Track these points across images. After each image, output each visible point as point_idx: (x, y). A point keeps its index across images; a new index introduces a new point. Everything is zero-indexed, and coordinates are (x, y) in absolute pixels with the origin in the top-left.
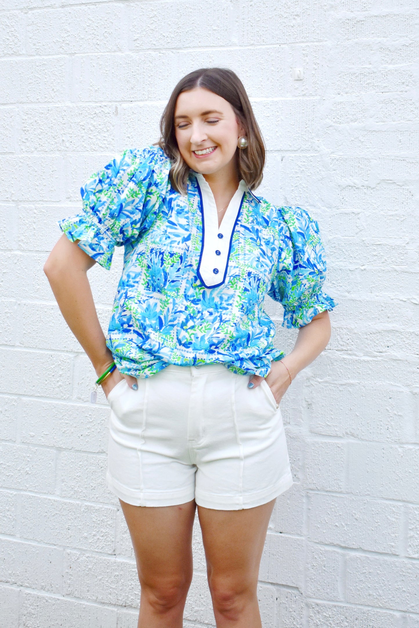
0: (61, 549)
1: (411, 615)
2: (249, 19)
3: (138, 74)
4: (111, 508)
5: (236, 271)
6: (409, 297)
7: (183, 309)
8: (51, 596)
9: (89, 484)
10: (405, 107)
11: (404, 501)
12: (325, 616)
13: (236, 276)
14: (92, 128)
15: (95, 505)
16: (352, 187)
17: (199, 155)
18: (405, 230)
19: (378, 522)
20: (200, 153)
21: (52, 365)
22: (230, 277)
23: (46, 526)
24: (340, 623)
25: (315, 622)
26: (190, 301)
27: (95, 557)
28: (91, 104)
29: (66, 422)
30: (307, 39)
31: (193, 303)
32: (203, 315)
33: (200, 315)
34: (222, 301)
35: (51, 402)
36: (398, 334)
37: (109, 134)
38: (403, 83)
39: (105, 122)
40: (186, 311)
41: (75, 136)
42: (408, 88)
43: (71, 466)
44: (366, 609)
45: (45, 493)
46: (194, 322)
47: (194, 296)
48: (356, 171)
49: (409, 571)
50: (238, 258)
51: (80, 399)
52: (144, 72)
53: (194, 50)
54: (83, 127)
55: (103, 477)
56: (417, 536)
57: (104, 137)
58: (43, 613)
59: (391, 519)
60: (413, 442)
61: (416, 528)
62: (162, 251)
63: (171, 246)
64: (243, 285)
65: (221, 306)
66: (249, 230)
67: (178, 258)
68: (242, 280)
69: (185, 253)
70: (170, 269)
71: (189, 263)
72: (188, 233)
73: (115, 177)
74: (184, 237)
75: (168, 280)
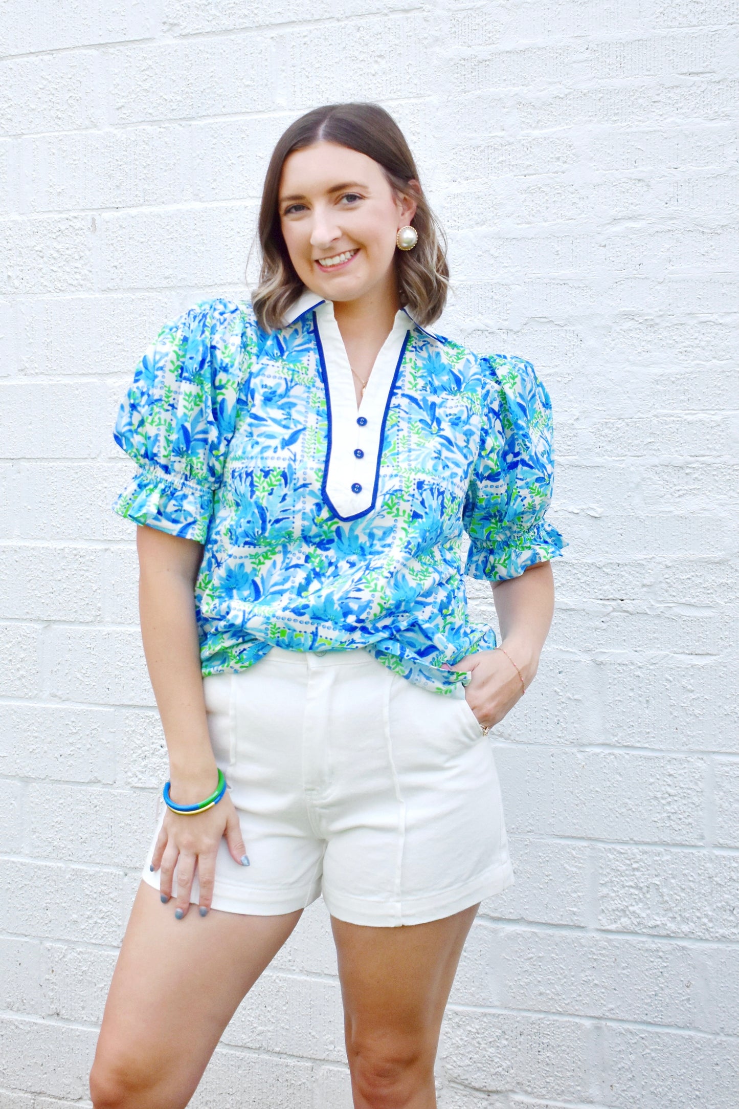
0: (36, 942)
1: (609, 1024)
2: (303, 66)
3: (126, 163)
4: (114, 871)
5: (395, 484)
6: (584, 507)
7: (302, 561)
8: (23, 1019)
9: (77, 834)
10: (563, 197)
11: (590, 839)
12: (470, 1031)
13: (396, 491)
14: (56, 255)
15: (88, 869)
16: (482, 331)
17: (327, 267)
18: (572, 397)
19: (550, 875)
20: (329, 262)
21: (7, 643)
22: (385, 495)
23: (9, 906)
24: (495, 1041)
25: (454, 1041)
26: (314, 544)
27: (91, 953)
28: (51, 215)
29: (36, 734)
30: (399, 94)
31: (321, 549)
32: (339, 569)
33: (332, 568)
34: (373, 540)
35: (9, 703)
36: (567, 568)
37: (83, 263)
38: (558, 159)
39: (76, 243)
40: (306, 564)
41: (29, 268)
42: (565, 166)
43: (47, 807)
44: (535, 1016)
45: (6, 852)
46: (322, 583)
47: (320, 536)
48: (488, 305)
49: (604, 952)
50: (397, 460)
51: (55, 696)
52: (136, 160)
53: (216, 120)
54: (41, 254)
55: (98, 822)
56: (613, 895)
57: (76, 268)
58: (11, 1047)
59: (571, 869)
60: (601, 741)
61: (612, 882)
62: (249, 471)
63: (262, 458)
64: (410, 508)
65: (373, 550)
66: (418, 404)
67: (279, 477)
68: (406, 497)
69: (290, 466)
70: (268, 499)
71: (301, 482)
72: (290, 432)
73: (153, 386)
74: (284, 439)
75: (268, 520)
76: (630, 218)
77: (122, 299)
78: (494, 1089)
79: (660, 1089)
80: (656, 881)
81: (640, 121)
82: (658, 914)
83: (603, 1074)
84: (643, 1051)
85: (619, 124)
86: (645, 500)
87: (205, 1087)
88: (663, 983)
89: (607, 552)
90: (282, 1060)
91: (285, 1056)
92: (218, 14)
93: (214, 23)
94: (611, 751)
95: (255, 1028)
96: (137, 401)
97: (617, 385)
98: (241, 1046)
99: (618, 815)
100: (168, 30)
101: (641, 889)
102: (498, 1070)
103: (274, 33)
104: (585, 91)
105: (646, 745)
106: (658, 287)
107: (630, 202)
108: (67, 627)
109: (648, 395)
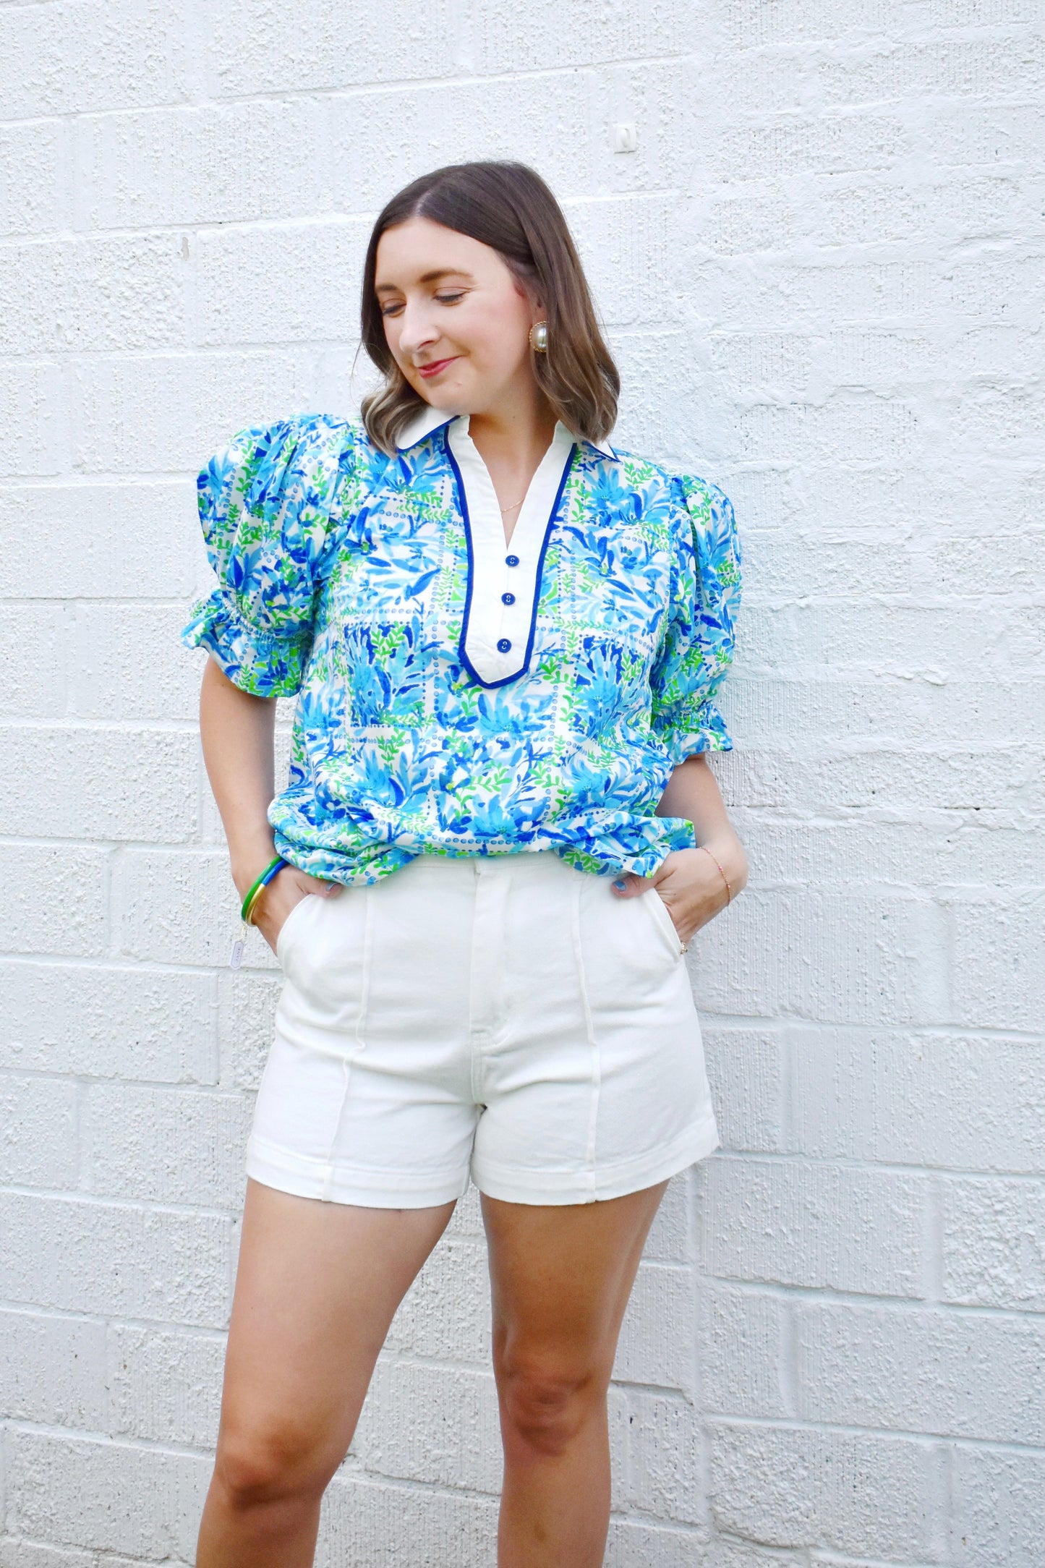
0: (101, 1323)
1: (960, 1444)
2: (499, 10)
3: (233, 156)
4: (218, 1217)
5: (554, 641)
6: (920, 669)
7: (439, 748)
8: (80, 1438)
9: (161, 1160)
10: (888, 205)
11: (930, 1167)
12: (751, 1456)
13: (557, 650)
14: (128, 293)
15: (178, 1212)
16: (767, 406)
18: (901, 506)
19: (870, 1221)
21: (57, 875)
22: (542, 654)
23: (60, 1268)
24: (788, 1470)
25: (727, 1471)
26: (452, 725)
27: (183, 1339)
28: (121, 234)
29: (100, 1011)
30: (642, 51)
31: (460, 728)
32: (488, 751)
33: (480, 751)
34: (528, 712)
35: (59, 965)
36: (896, 760)
37: (169, 305)
38: (881, 148)
39: (158, 276)
40: (444, 750)
41: (87, 313)
42: (892, 159)
43: (116, 1120)
44: (849, 1434)
45: (55, 1188)
46: (469, 771)
47: (459, 713)
48: (776, 367)
49: (951, 1336)
50: (559, 609)
51: (129, 954)
52: (248, 151)
53: (369, 92)
54: (106, 292)
55: (193, 1143)
56: (965, 1251)
57: (158, 312)
58: (63, 1480)
59: (901, 1212)
60: (946, 1021)
61: (963, 1231)
62: (365, 628)
63: (381, 612)
64: (574, 672)
65: (528, 724)
66: (583, 541)
67: (402, 634)
68: (570, 659)
69: (415, 619)
70: (391, 663)
71: (430, 640)
72: (418, 575)
74: (409, 587)
75: (391, 690)
76: (988, 237)
77: (228, 359)
78: (788, 1543)
79: (1037, 1544)
80: (1030, 1229)
81: (1003, 91)
82: (1033, 1279)
83: (952, 1521)
84: (1012, 1485)
85: (972, 95)
86: (1012, 659)
87: (353, 1540)
88: (1040, 1384)
89: (955, 737)
90: (470, 1500)
91: (473, 1494)
94: (961, 1036)
95: (429, 1451)
97: (970, 487)
98: (408, 1479)
99: (971, 1131)
101: (1007, 1241)
102: (793, 1514)
104: (922, 46)
105: (1015, 1026)
106: (1031, 340)
107: (989, 212)
108: (145, 850)
109: (1016, 503)
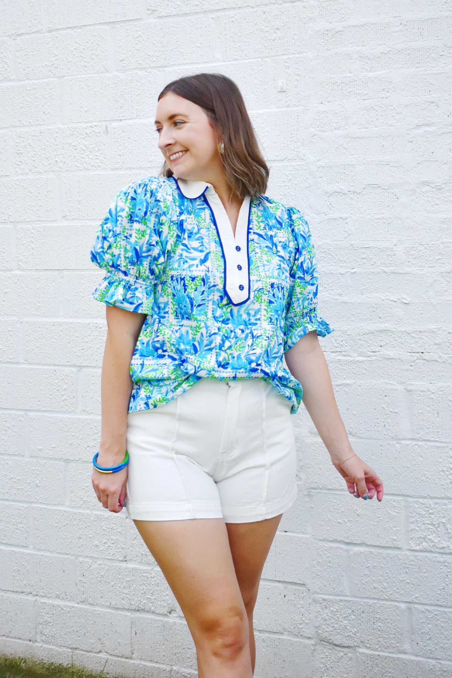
0: (73, 558)
1: (416, 606)
2: (231, 35)
3: (126, 93)
4: (120, 516)
5: (259, 285)
6: (399, 297)
7: (217, 331)
8: (66, 604)
10: (387, 113)
11: (404, 495)
12: (333, 610)
13: (260, 289)
14: (84, 148)
15: (105, 514)
16: (339, 193)
18: (392, 232)
19: (380, 517)
21: (56, 380)
22: (254, 291)
23: (58, 536)
24: (347, 616)
25: (323, 617)
26: (220, 322)
27: (106, 564)
28: (81, 124)
29: (73, 434)
30: (289, 51)
31: (224, 324)
32: (237, 334)
33: (233, 334)
34: (250, 316)
35: (57, 415)
36: (390, 334)
37: (100, 153)
38: (384, 90)
39: (96, 141)
40: (220, 333)
41: (68, 156)
42: (388, 94)
43: (80, 477)
44: (371, 601)
45: (55, 504)
46: (230, 342)
47: (222, 316)
48: (342, 177)
49: (412, 563)
50: (259, 271)
51: (85, 411)
52: (132, 91)
53: (180, 68)
54: (75, 148)
56: (418, 529)
57: (96, 156)
58: (59, 621)
59: (392, 513)
60: (410, 437)
61: (417, 521)
62: (183, 277)
63: (190, 271)
64: (267, 298)
65: (251, 322)
66: (263, 237)
67: (201, 281)
68: (266, 292)
69: (206, 275)
70: (194, 293)
71: (212, 284)
72: (204, 254)
73: (116, 226)
74: (201, 259)
75: (194, 305)
76: (427, 125)
78: (347, 645)
79: (447, 645)
80: (444, 520)
81: (432, 67)
82: (445, 540)
83: (413, 637)
84: (436, 622)
85: (420, 69)
86: (436, 293)
87: (174, 644)
88: (448, 582)
89: (413, 324)
92: (180, 4)
93: (178, 9)
94: (416, 443)
96: (107, 235)
97: (419, 225)
99: (420, 481)
100: (151, 14)
101: (434, 525)
102: (349, 633)
103: (214, 15)
104: (400, 49)
105: (437, 439)
106: (444, 166)
107: (426, 115)
108: (91, 370)
109: (438, 231)
